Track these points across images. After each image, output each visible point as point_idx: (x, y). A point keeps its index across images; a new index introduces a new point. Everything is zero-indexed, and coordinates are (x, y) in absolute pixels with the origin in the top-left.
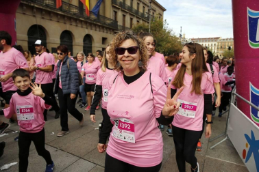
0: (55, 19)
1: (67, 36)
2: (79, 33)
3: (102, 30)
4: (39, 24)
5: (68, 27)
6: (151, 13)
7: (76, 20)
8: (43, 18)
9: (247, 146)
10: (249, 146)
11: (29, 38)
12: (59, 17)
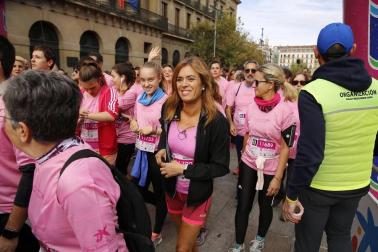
0: (71, 12)
1: (90, 40)
2: (109, 35)
3: (143, 32)
4: (46, 20)
5: (92, 26)
6: (218, 7)
7: (104, 15)
8: (53, 11)
9: (359, 232)
10: (363, 233)
11: (31, 41)
12: (78, 10)
